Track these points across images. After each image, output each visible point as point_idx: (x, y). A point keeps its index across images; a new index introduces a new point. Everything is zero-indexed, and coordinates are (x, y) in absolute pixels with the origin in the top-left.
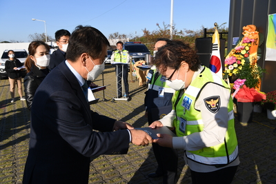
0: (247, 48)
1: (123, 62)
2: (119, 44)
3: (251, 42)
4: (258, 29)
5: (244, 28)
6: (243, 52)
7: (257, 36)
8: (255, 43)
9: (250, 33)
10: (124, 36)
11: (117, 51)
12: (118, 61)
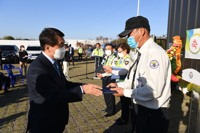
0: (175, 50)
1: (99, 55)
2: (98, 45)
3: (177, 47)
4: (181, 39)
5: (174, 38)
6: (172, 52)
7: (181, 43)
8: (180, 47)
9: (177, 41)
10: (107, 39)
11: (96, 49)
12: (96, 55)
